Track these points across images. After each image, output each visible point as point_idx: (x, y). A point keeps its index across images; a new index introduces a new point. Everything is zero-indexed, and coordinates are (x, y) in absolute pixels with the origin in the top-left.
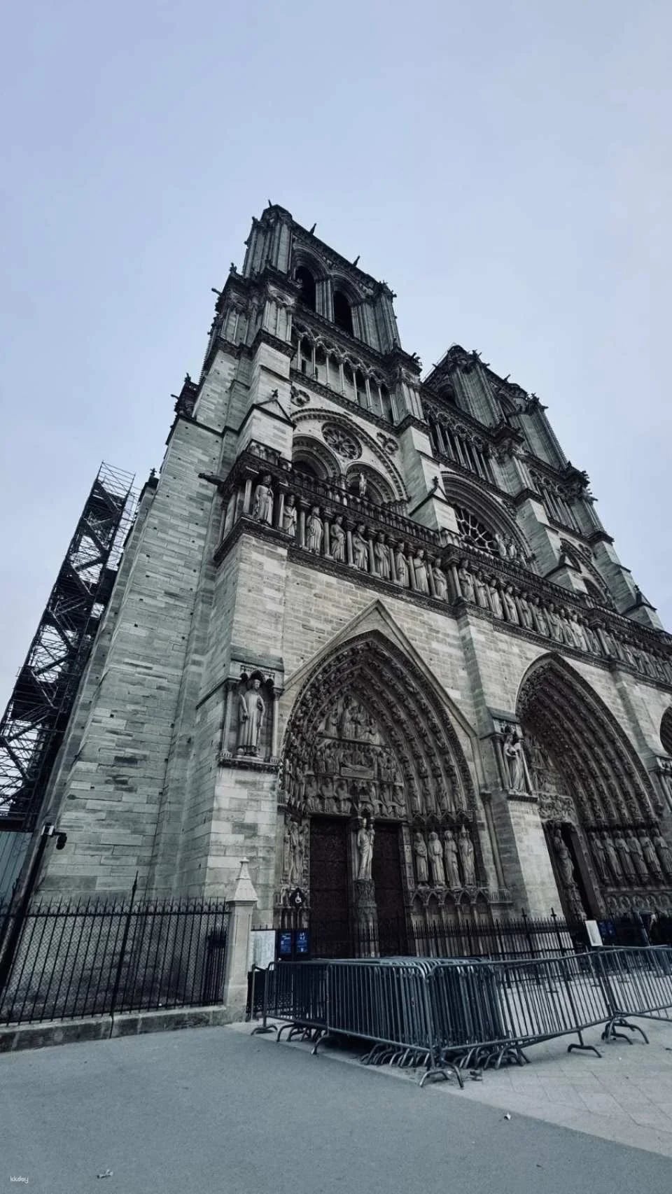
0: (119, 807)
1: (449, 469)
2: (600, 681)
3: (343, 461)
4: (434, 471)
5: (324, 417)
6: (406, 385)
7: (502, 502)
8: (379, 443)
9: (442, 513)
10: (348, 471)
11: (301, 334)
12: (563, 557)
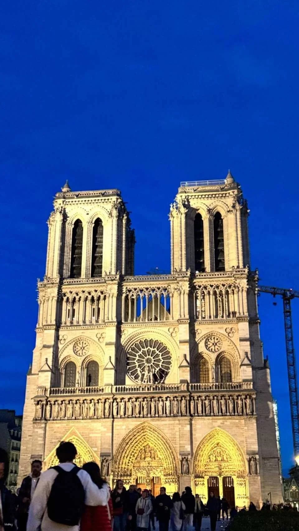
1: (135, 329)
2: (169, 427)
3: (81, 359)
4: (112, 351)
5: (73, 341)
6: (110, 297)
7: (169, 329)
8: (96, 340)
9: (108, 376)
10: (83, 362)
11: (65, 298)
12: (182, 361)
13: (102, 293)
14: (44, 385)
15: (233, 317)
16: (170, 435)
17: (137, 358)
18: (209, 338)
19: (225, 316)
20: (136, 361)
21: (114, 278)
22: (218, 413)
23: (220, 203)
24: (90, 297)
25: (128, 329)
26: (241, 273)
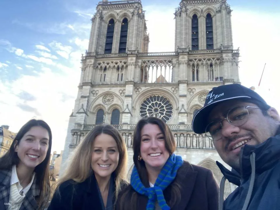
1: (147, 88)
3: (107, 107)
4: (129, 101)
5: (103, 95)
6: (130, 65)
7: (172, 88)
8: (119, 94)
9: (126, 118)
10: (109, 109)
11: (99, 67)
12: (182, 109)
13: (125, 63)
14: (79, 122)
15: (220, 80)
17: (148, 108)
18: (202, 95)
19: (214, 80)
20: (147, 110)
21: (133, 53)
22: (210, 147)
23: (210, 7)
24: (116, 66)
25: (142, 88)
26: (227, 49)
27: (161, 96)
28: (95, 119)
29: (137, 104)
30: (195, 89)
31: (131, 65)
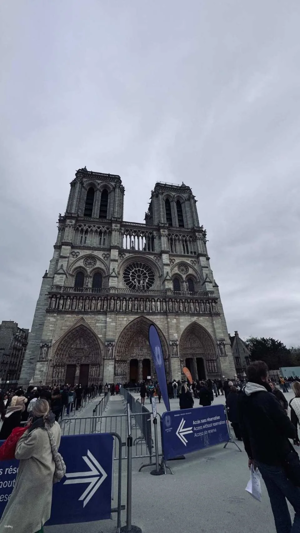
0: (31, 367)
1: (131, 254)
2: (160, 320)
3: (89, 270)
4: (115, 265)
5: (84, 257)
6: (114, 231)
7: (154, 257)
8: (102, 258)
9: (112, 281)
10: (91, 272)
11: (80, 229)
12: (167, 276)
13: (108, 228)
14: (58, 284)
16: (161, 326)
17: (131, 274)
18: (180, 265)
19: (190, 253)
20: (130, 276)
21: (118, 220)
22: (194, 311)
23: (180, 195)
24: (99, 230)
25: (126, 254)
26: (199, 229)
27: (143, 264)
28: (74, 282)
29: (121, 269)
30: (175, 260)
31: (116, 231)
